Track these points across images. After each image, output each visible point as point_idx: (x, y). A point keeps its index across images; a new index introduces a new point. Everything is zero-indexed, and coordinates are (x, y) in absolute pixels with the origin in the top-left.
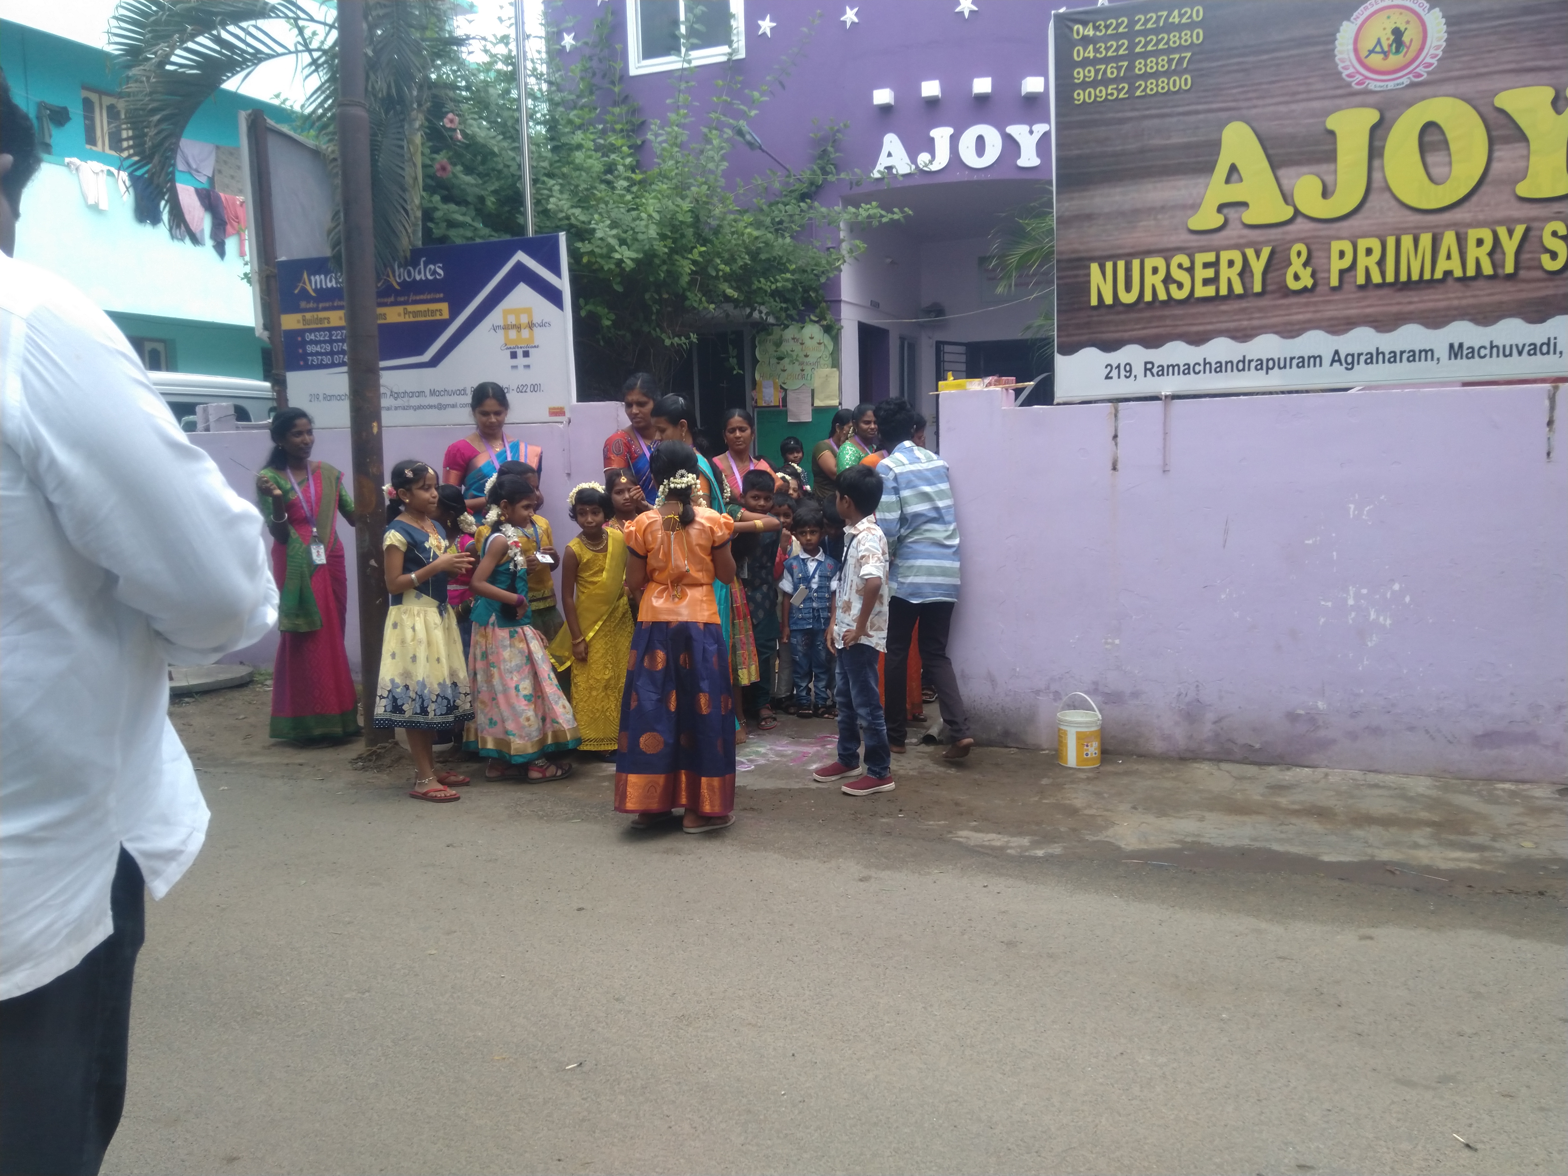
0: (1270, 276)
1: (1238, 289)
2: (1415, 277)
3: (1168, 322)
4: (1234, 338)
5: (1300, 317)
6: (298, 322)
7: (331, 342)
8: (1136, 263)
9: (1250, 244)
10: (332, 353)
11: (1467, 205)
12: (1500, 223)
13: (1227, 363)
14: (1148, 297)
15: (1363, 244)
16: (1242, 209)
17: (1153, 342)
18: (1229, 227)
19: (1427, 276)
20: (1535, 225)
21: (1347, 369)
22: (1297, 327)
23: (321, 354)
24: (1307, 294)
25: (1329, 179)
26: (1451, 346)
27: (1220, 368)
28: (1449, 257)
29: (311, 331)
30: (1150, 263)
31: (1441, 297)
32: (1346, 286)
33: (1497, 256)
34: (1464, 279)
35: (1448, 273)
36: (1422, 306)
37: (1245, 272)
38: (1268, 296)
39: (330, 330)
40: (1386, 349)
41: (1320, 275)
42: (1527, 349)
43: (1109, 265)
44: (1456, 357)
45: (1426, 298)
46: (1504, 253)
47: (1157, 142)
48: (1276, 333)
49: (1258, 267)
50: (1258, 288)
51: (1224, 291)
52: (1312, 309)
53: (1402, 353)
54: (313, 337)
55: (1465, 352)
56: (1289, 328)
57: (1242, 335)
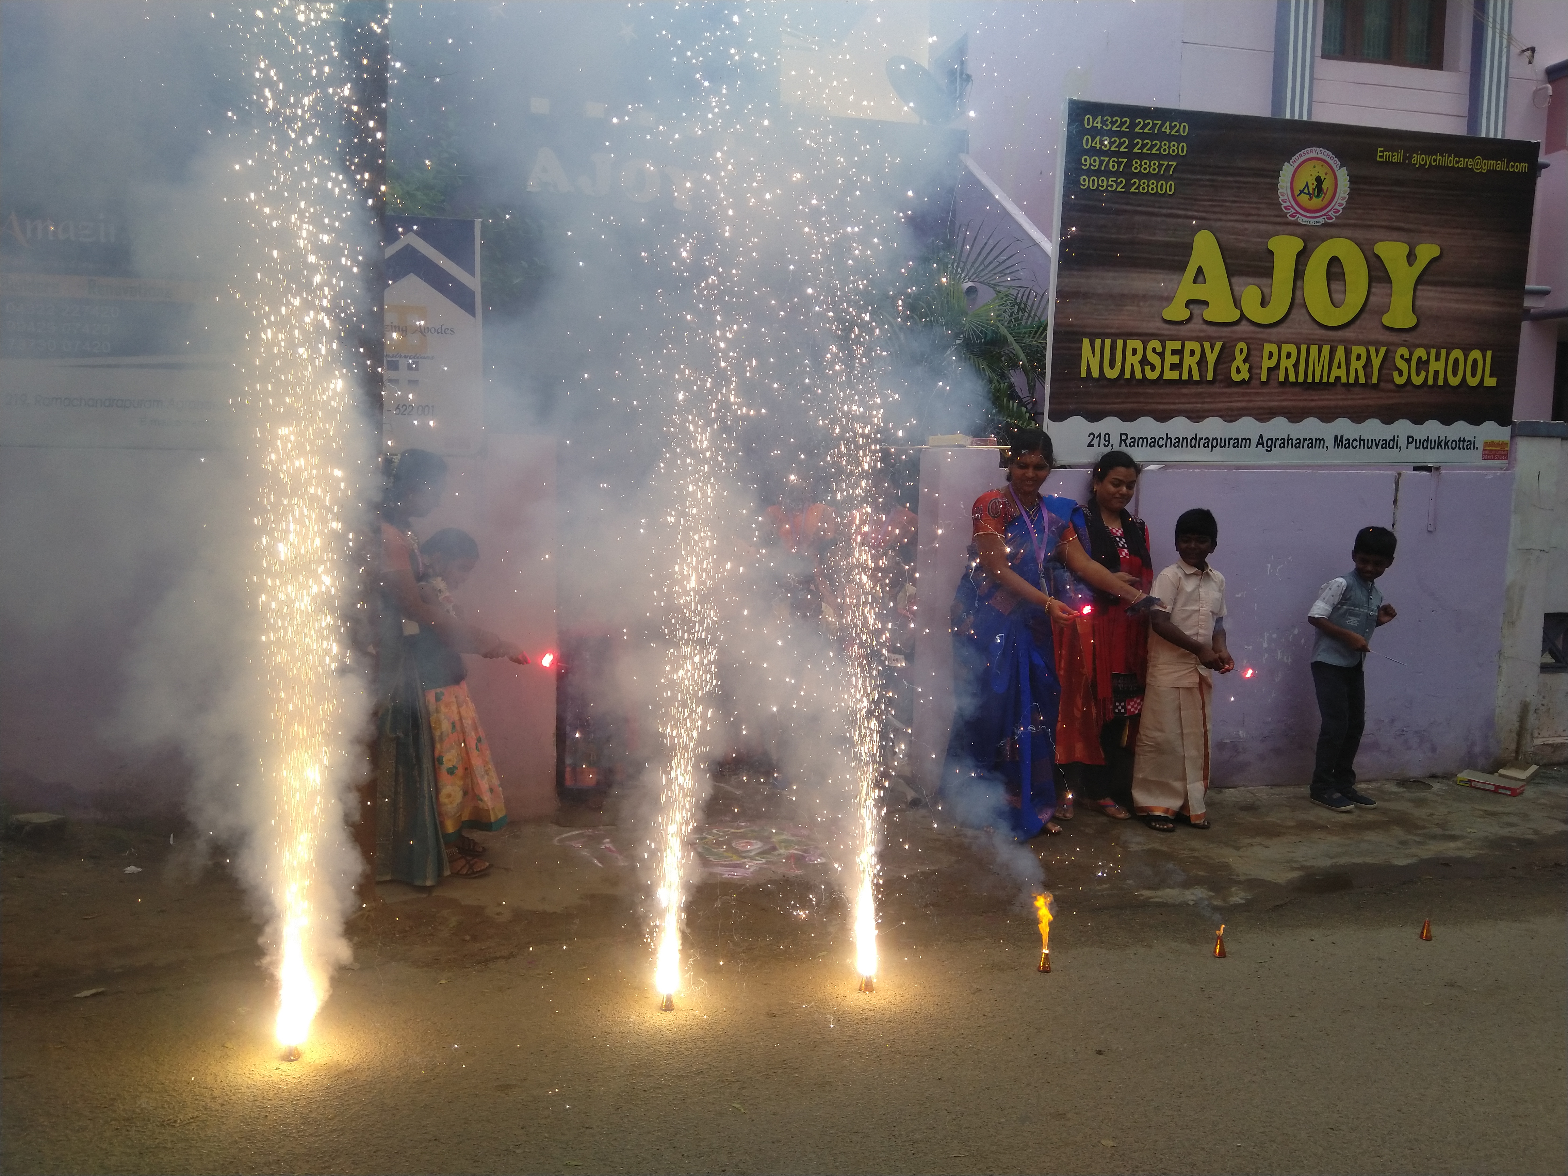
0: (1220, 367)
1: (1196, 376)
2: (1317, 380)
3: (1142, 400)
4: (1189, 418)
5: (1238, 405)
8: (1120, 343)
9: (1208, 338)
11: (1353, 327)
12: (1372, 343)
13: (1183, 439)
14: (1127, 375)
15: (1286, 348)
16: (1205, 307)
17: (1128, 416)
18: (1194, 321)
19: (1325, 380)
20: (1392, 348)
21: (1267, 450)
22: (1236, 413)
24: (1245, 386)
25: (1266, 291)
26: (1336, 436)
27: (1178, 443)
28: (1339, 367)
30: (1132, 343)
31: (1331, 397)
32: (1271, 382)
33: (1369, 369)
34: (1347, 385)
35: (1338, 379)
36: (1320, 403)
37: (1202, 362)
38: (1217, 384)
40: (1294, 436)
41: (1255, 371)
42: (1381, 443)
43: (1098, 342)
44: (1338, 448)
45: (1323, 397)
46: (1372, 368)
47: (1143, 236)
48: (1220, 417)
49: (1211, 358)
50: (1210, 377)
51: (1185, 377)
52: (1247, 399)
53: (1304, 440)
55: (1344, 443)
56: (1230, 413)
57: (1196, 416)
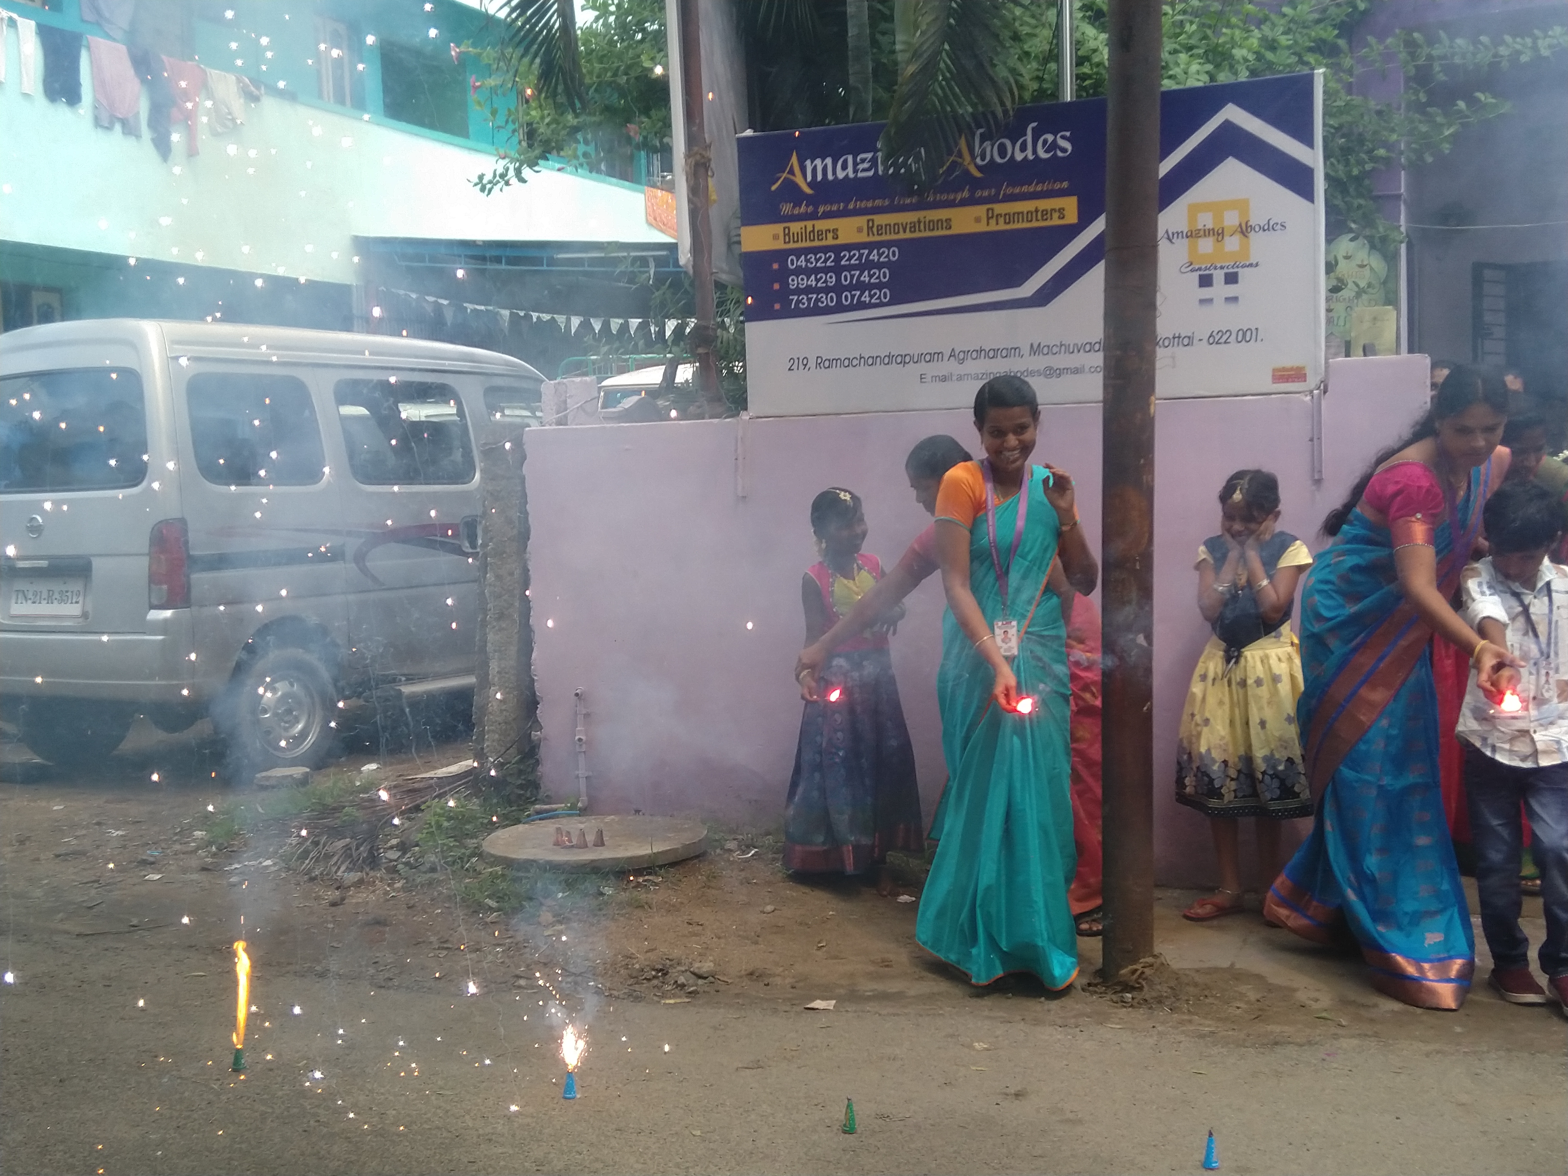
6: (776, 237)
7: (838, 270)
10: (838, 289)
23: (818, 291)
29: (798, 252)
39: (837, 249)
54: (802, 262)
